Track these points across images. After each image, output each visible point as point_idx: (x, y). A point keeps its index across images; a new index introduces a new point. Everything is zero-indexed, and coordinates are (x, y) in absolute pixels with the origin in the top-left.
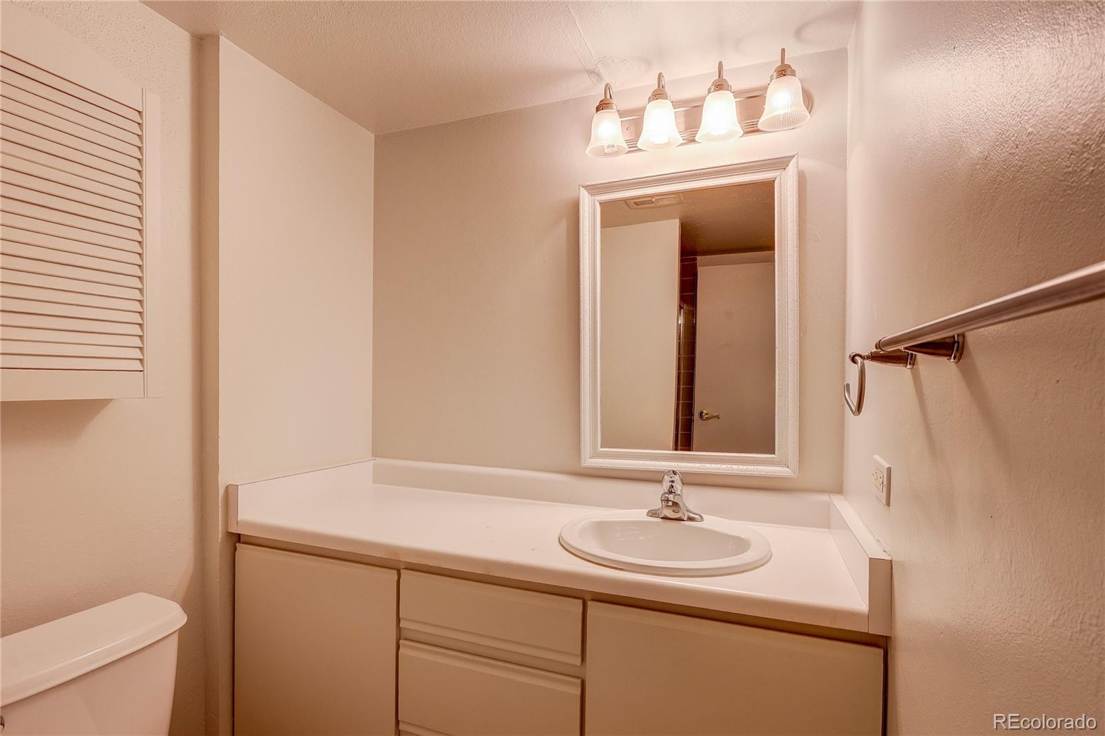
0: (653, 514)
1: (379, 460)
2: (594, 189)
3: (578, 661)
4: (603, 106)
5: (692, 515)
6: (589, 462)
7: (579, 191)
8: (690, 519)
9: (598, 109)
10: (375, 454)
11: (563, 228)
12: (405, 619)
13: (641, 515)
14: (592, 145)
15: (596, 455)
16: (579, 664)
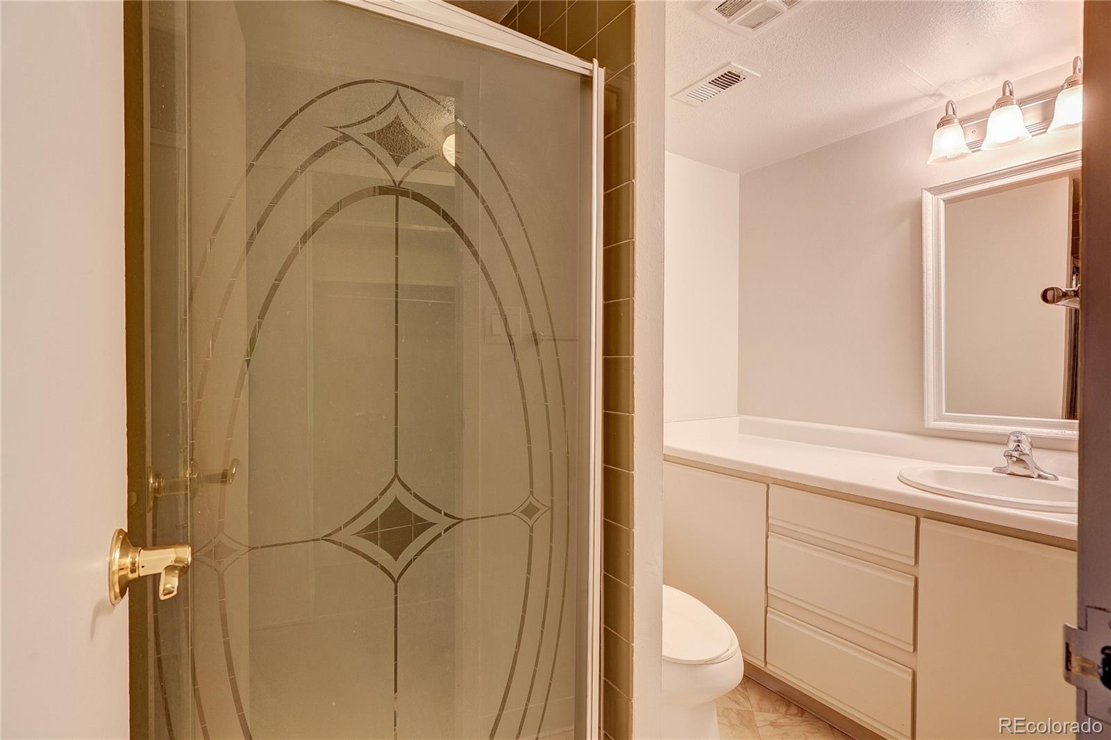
0: (999, 470)
1: (743, 417)
2: (936, 190)
3: (913, 563)
4: (944, 122)
5: (1042, 473)
6: (932, 423)
7: (922, 194)
8: (1039, 476)
9: (939, 126)
10: (741, 411)
11: (906, 225)
12: (773, 518)
13: (988, 470)
14: (933, 157)
15: (940, 418)
16: (913, 565)
